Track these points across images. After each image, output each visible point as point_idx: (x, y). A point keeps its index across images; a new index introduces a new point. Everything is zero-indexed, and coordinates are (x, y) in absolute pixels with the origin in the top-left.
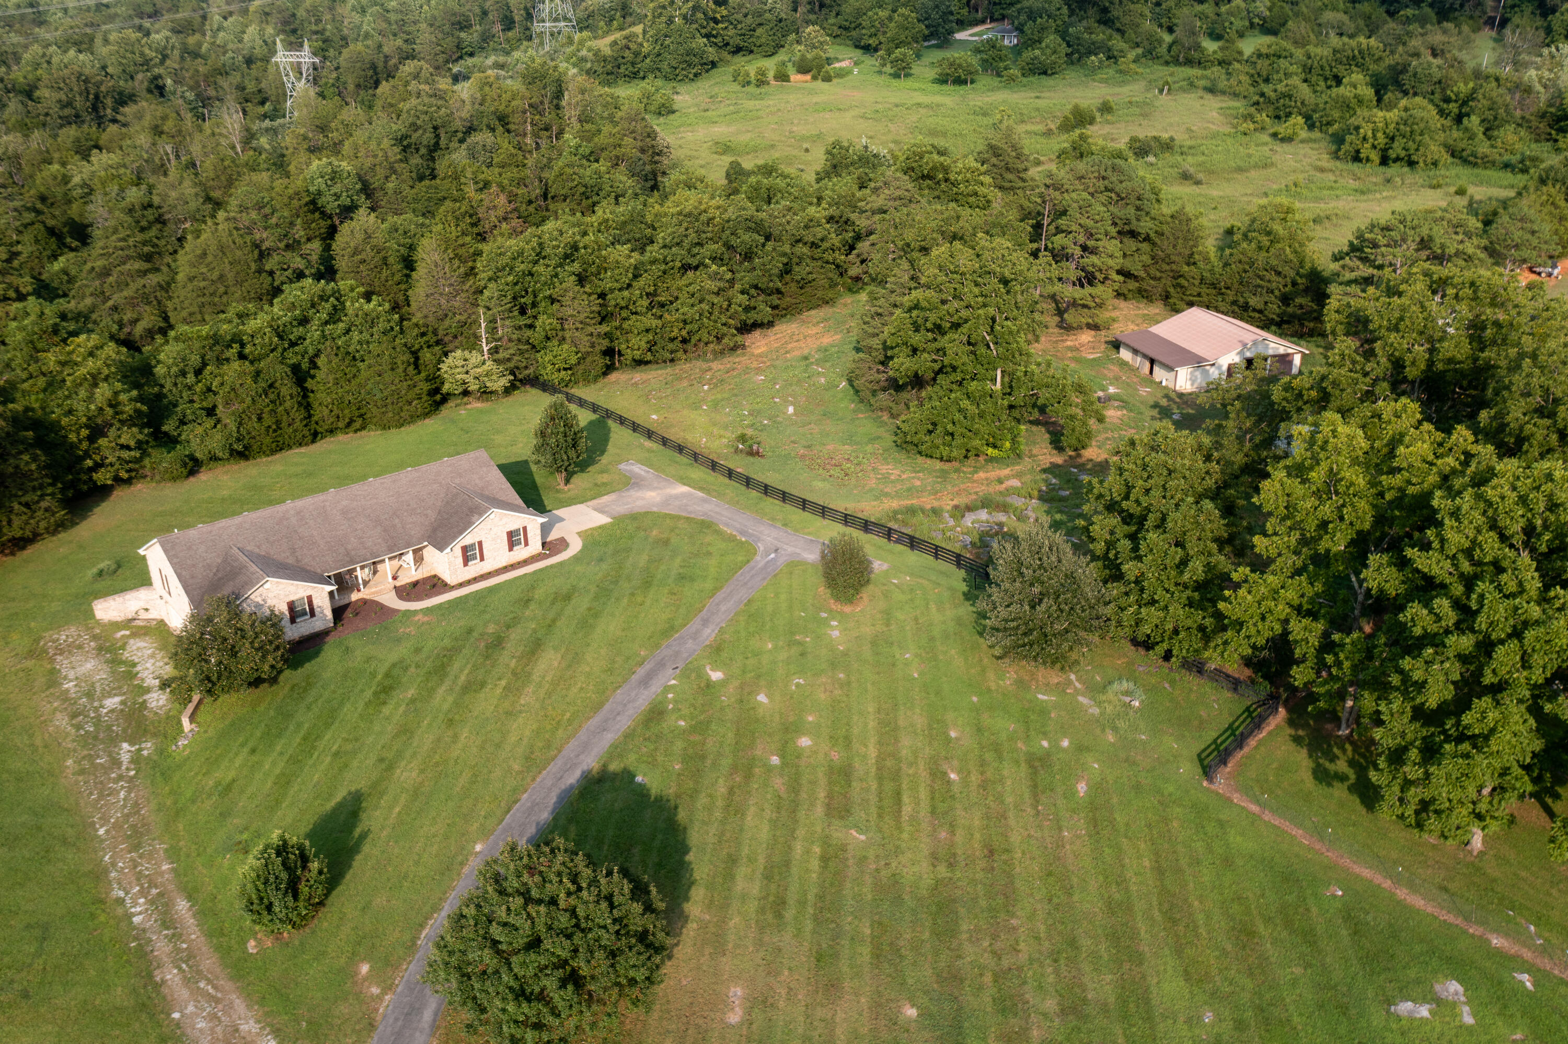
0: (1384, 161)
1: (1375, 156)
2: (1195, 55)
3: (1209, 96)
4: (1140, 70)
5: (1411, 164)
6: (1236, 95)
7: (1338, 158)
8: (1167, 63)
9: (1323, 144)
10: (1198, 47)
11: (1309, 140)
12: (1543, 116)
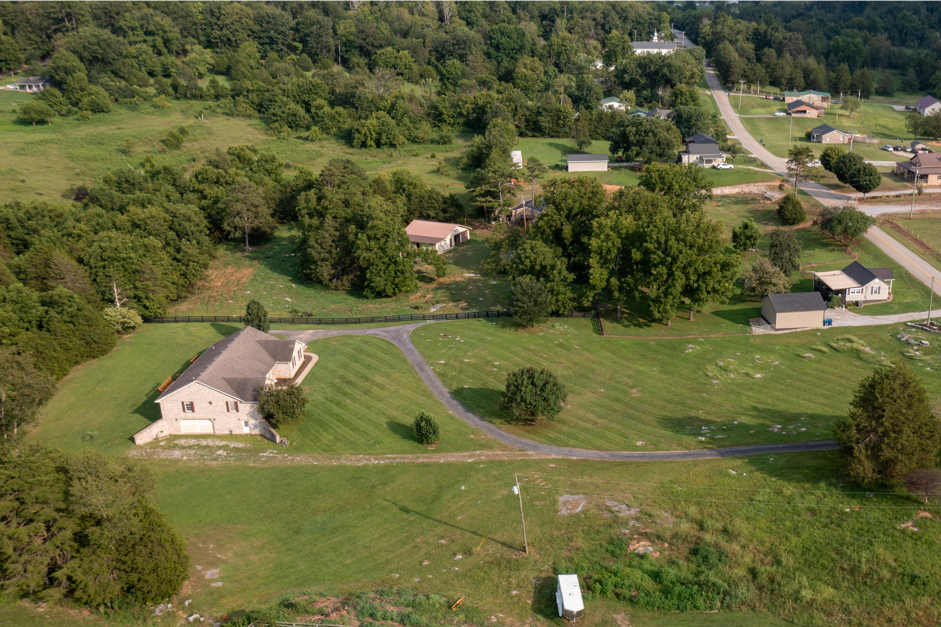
0: (378, 144)
1: (373, 143)
2: (198, 92)
3: (231, 118)
4: (169, 105)
5: (393, 146)
6: (250, 117)
7: (352, 146)
8: (178, 98)
9: (334, 141)
10: (197, 87)
11: (325, 139)
12: (429, 115)
